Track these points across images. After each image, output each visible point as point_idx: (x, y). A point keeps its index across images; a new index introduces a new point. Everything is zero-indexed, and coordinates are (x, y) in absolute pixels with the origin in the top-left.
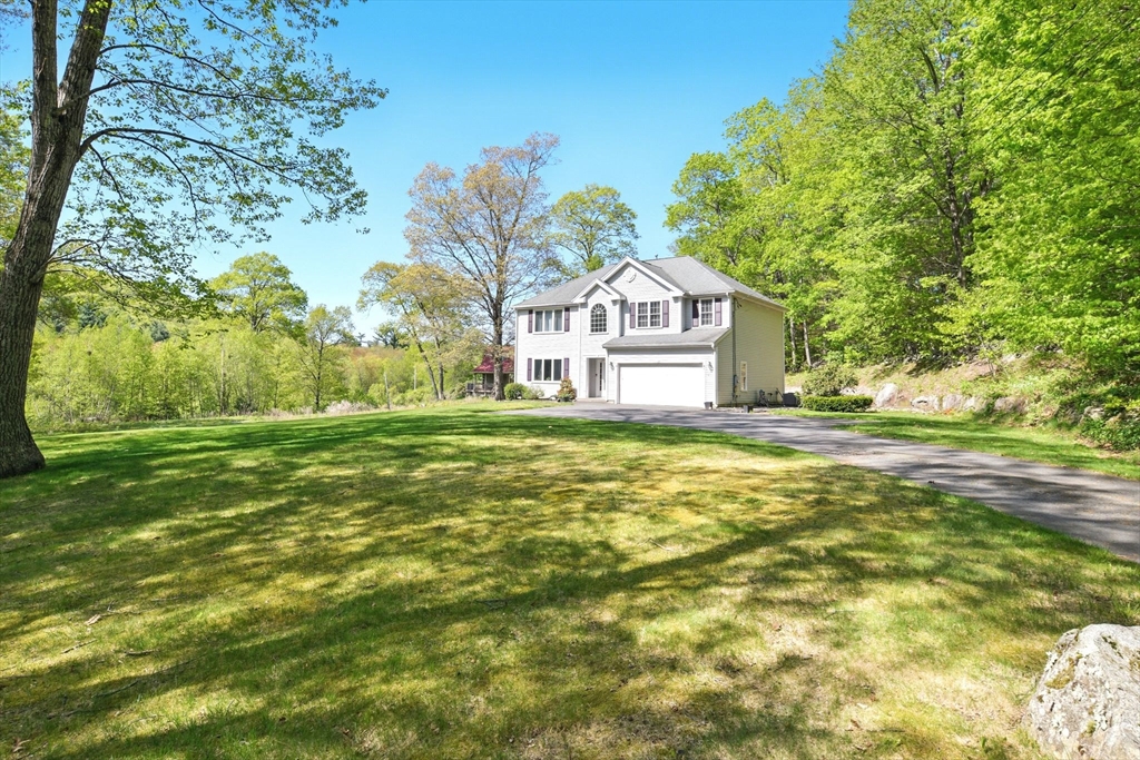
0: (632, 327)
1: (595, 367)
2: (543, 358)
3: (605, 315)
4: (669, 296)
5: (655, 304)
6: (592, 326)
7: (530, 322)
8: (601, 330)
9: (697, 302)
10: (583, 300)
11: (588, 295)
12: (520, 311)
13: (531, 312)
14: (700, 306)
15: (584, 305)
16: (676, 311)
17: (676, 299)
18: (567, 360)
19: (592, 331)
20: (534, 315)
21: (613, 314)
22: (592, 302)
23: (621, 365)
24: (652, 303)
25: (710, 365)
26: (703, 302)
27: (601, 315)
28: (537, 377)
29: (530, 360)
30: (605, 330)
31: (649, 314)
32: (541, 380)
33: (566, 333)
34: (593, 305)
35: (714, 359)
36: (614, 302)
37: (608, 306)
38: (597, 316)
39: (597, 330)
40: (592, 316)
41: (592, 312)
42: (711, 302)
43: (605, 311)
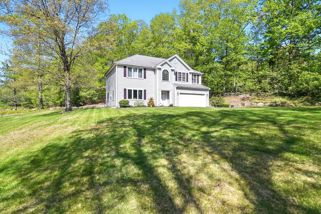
0: (176, 80)
2: (133, 89)
3: (168, 75)
4: (188, 72)
5: (184, 73)
6: (163, 78)
7: (125, 72)
8: (166, 80)
10: (160, 67)
11: (162, 66)
12: (120, 66)
13: (125, 67)
14: (193, 77)
15: (160, 69)
16: (190, 76)
17: (190, 73)
18: (145, 91)
19: (163, 80)
20: (127, 69)
21: (172, 76)
22: (163, 68)
23: (181, 94)
25: (207, 95)
26: (194, 75)
27: (166, 74)
29: (125, 90)
30: (168, 80)
31: (182, 77)
32: (131, 98)
33: (145, 79)
34: (164, 70)
35: (208, 93)
36: (172, 70)
37: (170, 71)
38: (165, 74)
39: (165, 80)
40: (163, 74)
41: (163, 72)
42: (196, 76)
43: (168, 73)
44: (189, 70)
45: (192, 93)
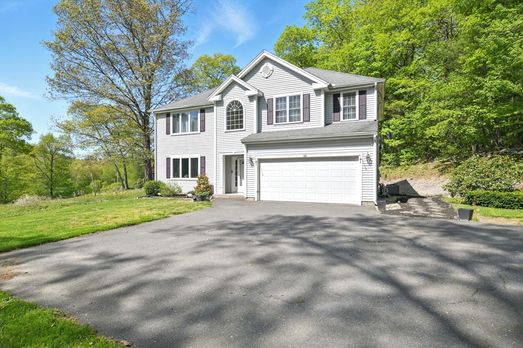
0: (270, 123)
1: (233, 165)
2: (181, 157)
3: (242, 112)
4: (310, 89)
5: (294, 99)
6: (228, 123)
7: (168, 125)
8: (237, 127)
9: (339, 95)
10: (218, 98)
11: (223, 93)
12: (158, 115)
13: (168, 115)
14: (341, 99)
15: (219, 103)
16: (318, 104)
17: (318, 92)
18: (203, 158)
19: (228, 128)
20: (171, 118)
21: (250, 111)
22: (228, 100)
23: (261, 161)
24: (291, 98)
25: (368, 158)
26: (345, 96)
27: (237, 112)
28: (176, 174)
29: (168, 159)
30: (242, 127)
31: (288, 109)
32: (179, 177)
33: (202, 133)
34: (229, 102)
35: (372, 150)
36: (251, 98)
37: (245, 102)
38: (233, 113)
39: (233, 128)
40: (228, 114)
41: (228, 109)
42: (354, 94)
43: (241, 108)
44: (310, 82)
45: (302, 156)
